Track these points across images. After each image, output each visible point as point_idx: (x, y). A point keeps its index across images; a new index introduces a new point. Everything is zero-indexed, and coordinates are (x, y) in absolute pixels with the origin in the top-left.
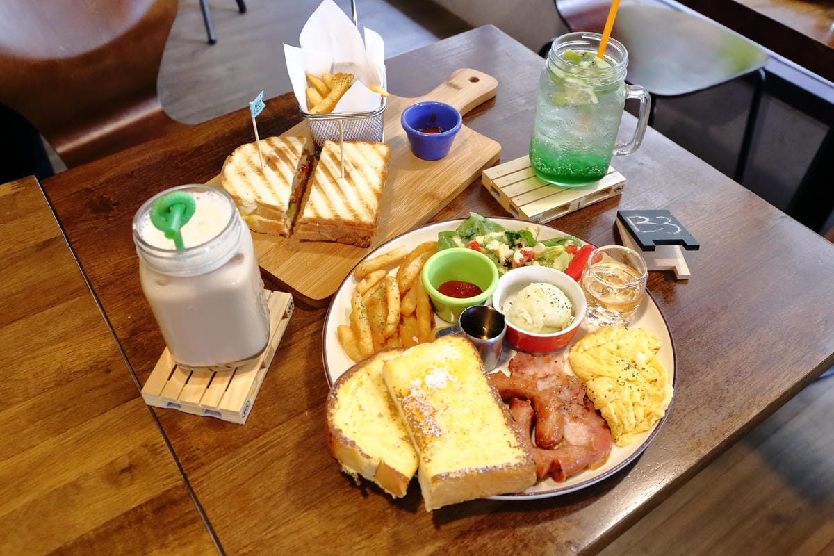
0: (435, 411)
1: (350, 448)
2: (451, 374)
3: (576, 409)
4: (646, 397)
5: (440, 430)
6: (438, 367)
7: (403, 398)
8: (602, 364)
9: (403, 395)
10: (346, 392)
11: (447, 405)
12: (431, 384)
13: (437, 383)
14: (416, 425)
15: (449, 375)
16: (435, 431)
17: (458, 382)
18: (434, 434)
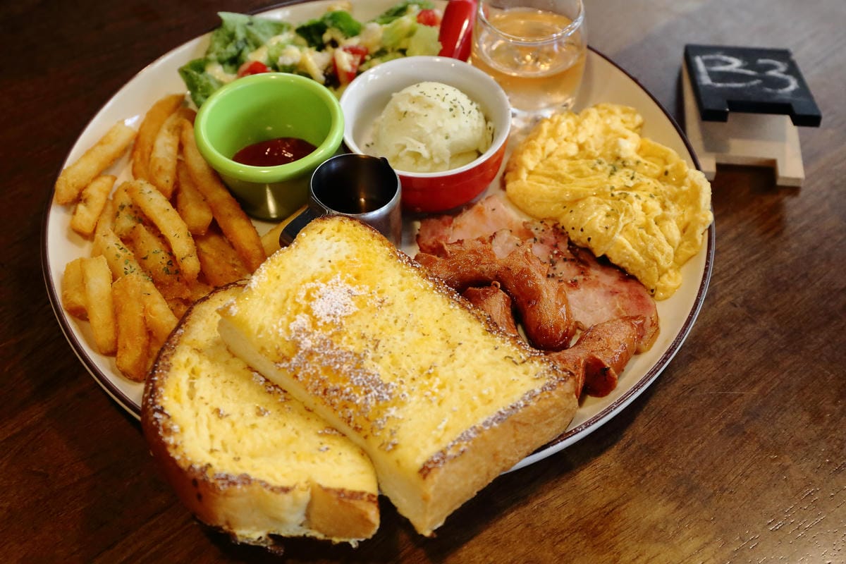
0: (359, 358)
1: (245, 489)
2: (354, 285)
3: (566, 270)
4: (668, 203)
5: (387, 386)
6: (325, 281)
7: (289, 360)
8: (571, 181)
9: (287, 353)
11: (375, 338)
12: (328, 315)
13: (336, 308)
14: (337, 397)
15: (350, 287)
16: (378, 392)
17: (371, 293)
18: (379, 396)
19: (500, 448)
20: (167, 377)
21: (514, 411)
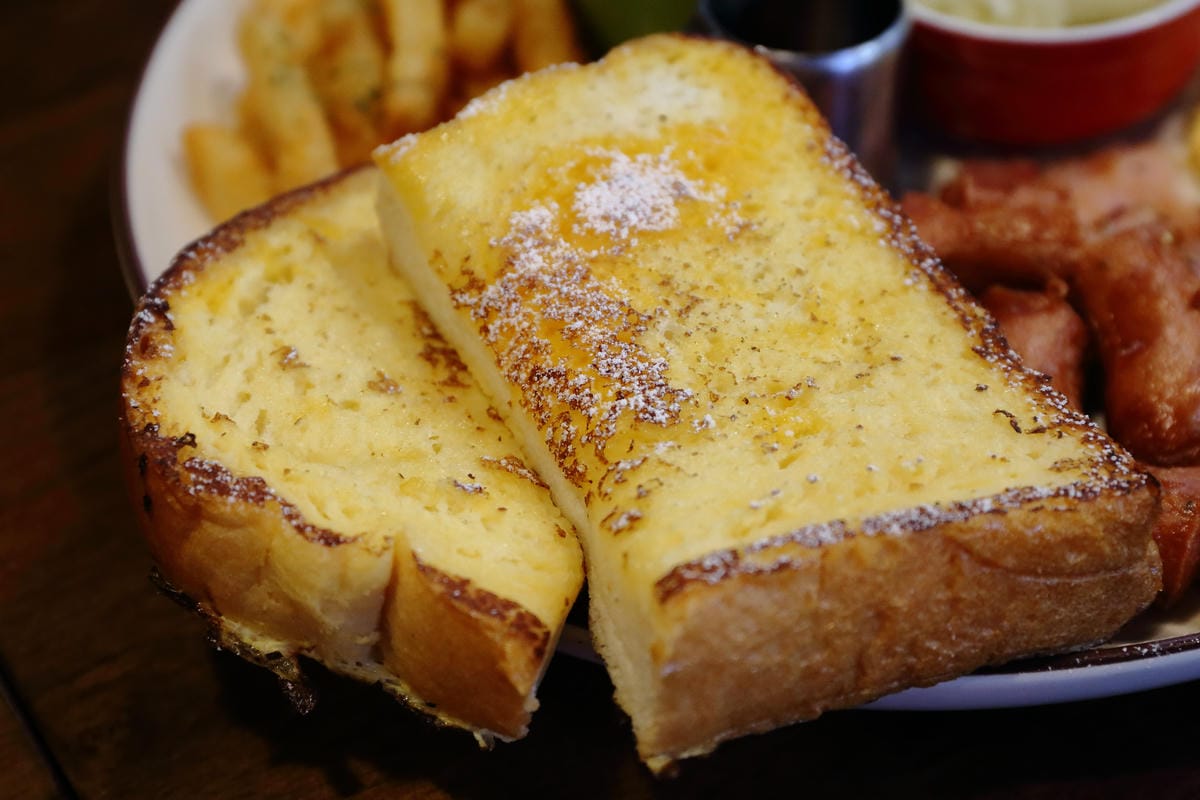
0: (635, 323)
1: (242, 509)
5: (672, 393)
6: (632, 153)
7: (481, 288)
9: (481, 273)
10: (213, 305)
11: (692, 294)
12: (606, 218)
13: (631, 209)
14: (553, 391)
15: (682, 178)
16: (647, 401)
17: (727, 203)
18: (644, 411)
19: (900, 602)
20: (217, 259)
21: (960, 515)
